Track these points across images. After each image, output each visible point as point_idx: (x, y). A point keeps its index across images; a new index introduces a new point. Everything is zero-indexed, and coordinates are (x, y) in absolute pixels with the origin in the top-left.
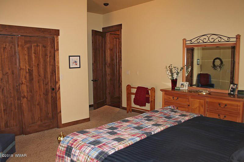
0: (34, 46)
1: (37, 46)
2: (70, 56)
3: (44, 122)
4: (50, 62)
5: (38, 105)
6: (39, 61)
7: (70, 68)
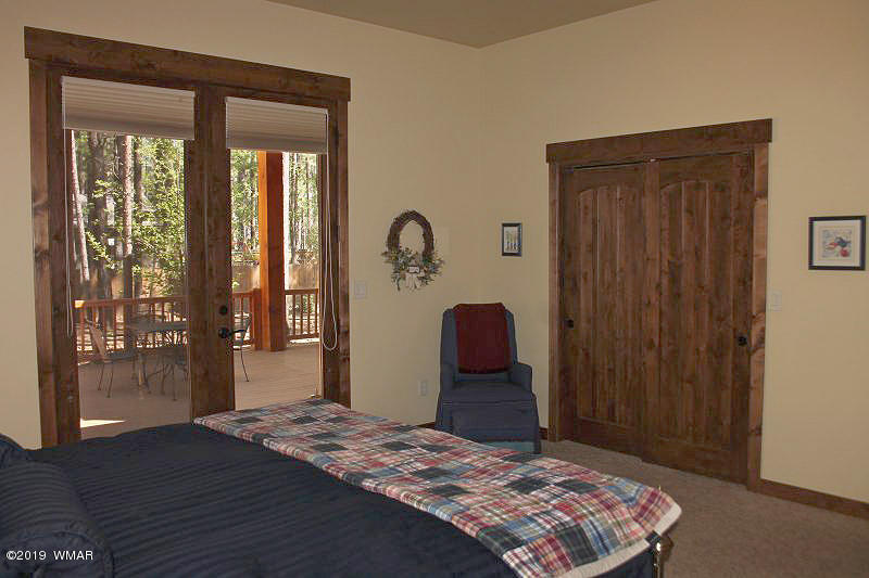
0: (689, 187)
1: (699, 186)
2: (812, 220)
3: (702, 446)
4: (736, 241)
5: (690, 382)
6: (702, 237)
7: (812, 267)
